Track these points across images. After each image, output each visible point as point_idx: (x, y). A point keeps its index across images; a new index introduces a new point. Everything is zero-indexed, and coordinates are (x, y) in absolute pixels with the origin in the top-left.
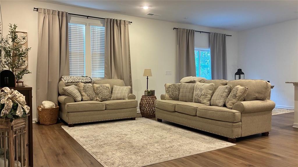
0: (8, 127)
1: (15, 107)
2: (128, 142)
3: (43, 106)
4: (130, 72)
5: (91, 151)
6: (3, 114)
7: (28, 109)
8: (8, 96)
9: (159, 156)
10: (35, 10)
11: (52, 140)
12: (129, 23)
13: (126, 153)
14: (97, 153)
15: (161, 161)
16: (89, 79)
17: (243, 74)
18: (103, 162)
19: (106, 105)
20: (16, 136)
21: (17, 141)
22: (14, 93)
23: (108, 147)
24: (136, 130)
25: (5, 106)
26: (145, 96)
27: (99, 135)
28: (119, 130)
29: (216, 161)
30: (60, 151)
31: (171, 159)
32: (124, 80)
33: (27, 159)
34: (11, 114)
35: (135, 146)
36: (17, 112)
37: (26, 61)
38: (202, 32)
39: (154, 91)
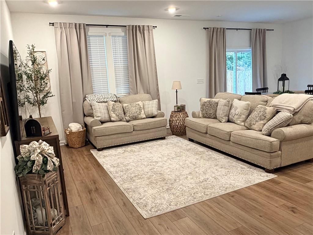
0: (41, 182)
1: (45, 162)
2: (160, 173)
3: (70, 128)
4: (157, 85)
5: (123, 187)
6: (35, 170)
7: (58, 161)
8: (37, 151)
9: (193, 195)
10: (51, 25)
11: (83, 170)
12: (154, 28)
13: (159, 191)
14: (128, 189)
15: (196, 201)
16: (114, 97)
17: (288, 79)
18: (135, 202)
19: (134, 126)
20: (49, 189)
21: (51, 193)
22: (43, 147)
23: (139, 181)
24: (166, 155)
25: (36, 162)
26: (175, 112)
27: (128, 163)
28: (149, 155)
29: (254, 201)
30: (92, 187)
31: (206, 199)
32: (151, 94)
33: (62, 207)
34: (42, 169)
35: (167, 179)
36: (48, 166)
37: (48, 83)
38: (239, 29)
39: (185, 105)
